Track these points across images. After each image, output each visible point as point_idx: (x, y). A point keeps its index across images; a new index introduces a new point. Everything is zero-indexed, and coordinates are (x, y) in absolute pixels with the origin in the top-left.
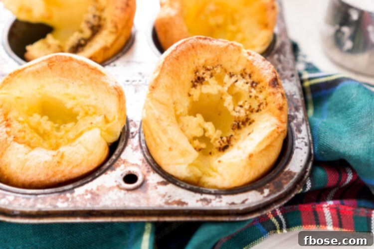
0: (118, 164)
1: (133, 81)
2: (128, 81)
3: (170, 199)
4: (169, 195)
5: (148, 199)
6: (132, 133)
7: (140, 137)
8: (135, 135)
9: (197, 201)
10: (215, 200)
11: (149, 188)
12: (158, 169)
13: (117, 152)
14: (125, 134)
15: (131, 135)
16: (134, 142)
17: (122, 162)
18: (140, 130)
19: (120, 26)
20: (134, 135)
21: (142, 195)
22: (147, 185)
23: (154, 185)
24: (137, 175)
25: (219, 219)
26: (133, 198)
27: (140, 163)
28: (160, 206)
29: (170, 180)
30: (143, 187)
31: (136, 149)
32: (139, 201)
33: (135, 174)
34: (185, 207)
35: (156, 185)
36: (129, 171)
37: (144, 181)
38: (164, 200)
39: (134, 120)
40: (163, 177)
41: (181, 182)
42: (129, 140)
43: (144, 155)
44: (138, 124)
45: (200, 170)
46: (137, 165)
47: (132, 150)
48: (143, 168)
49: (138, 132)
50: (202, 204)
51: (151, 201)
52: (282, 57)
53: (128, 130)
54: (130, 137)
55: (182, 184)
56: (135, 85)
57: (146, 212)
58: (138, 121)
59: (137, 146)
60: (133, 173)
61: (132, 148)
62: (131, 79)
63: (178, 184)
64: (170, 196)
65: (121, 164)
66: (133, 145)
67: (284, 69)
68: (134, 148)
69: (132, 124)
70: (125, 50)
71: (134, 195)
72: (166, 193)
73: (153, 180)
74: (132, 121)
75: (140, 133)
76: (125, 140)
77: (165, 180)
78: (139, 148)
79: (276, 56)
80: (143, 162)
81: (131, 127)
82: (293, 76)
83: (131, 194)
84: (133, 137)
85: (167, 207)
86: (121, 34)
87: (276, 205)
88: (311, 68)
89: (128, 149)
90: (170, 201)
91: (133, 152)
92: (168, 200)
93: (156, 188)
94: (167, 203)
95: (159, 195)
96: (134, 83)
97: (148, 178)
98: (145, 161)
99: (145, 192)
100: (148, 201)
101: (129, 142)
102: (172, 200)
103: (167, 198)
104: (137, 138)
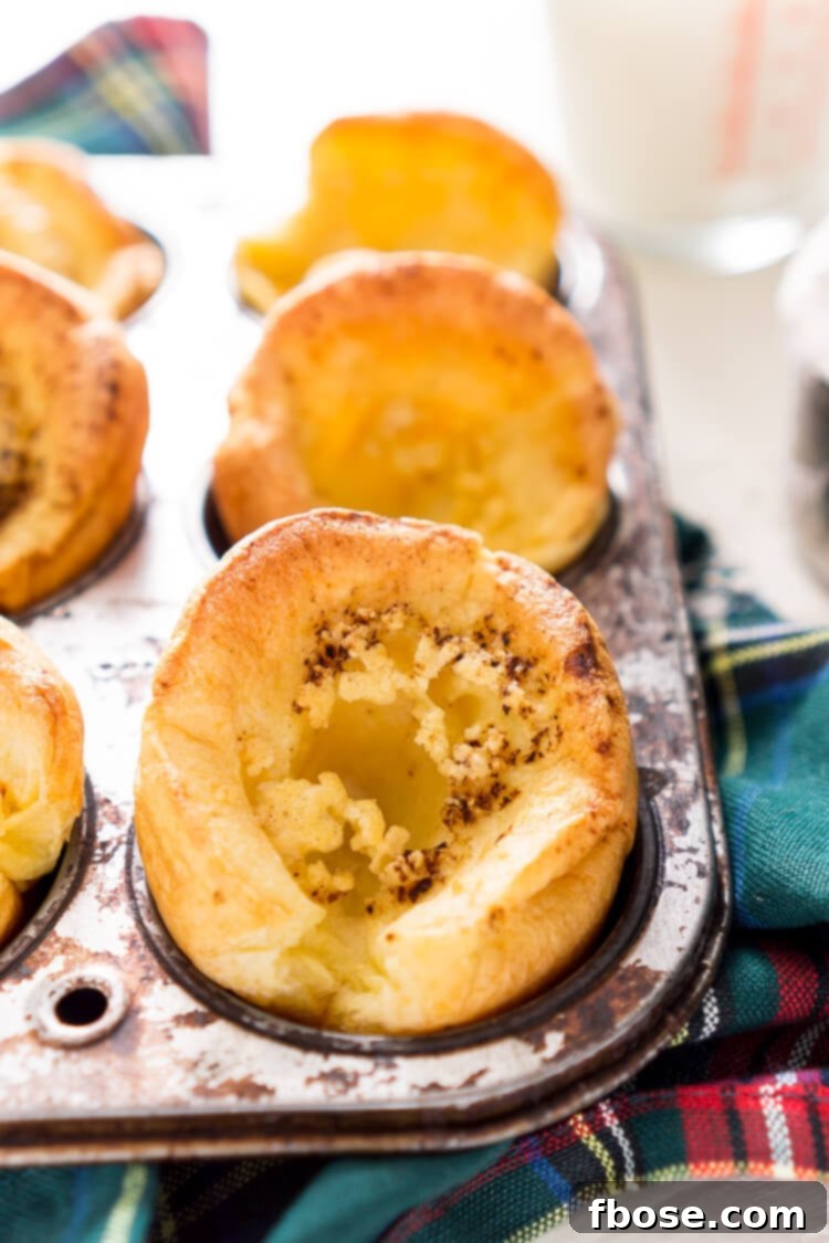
0: (43, 954)
1: (126, 666)
2: (106, 666)
3: (214, 1077)
4: (210, 1060)
5: (135, 1077)
6: (104, 845)
7: (129, 858)
8: (115, 849)
9: (309, 1081)
10: (371, 1074)
11: (145, 1038)
12: (180, 967)
13: (43, 914)
14: (79, 850)
15: (98, 851)
16: (108, 874)
17: (58, 946)
18: (131, 832)
19: (87, 486)
20: (109, 850)
21: (117, 1062)
22: (139, 1027)
23: (161, 1027)
24: (106, 994)
25: (387, 1144)
26: (84, 1077)
27: (120, 949)
28: (177, 1103)
29: (220, 1005)
30: (122, 1034)
31: (111, 901)
32: (103, 1088)
33: (99, 988)
34: (263, 1103)
35: (170, 1025)
36: (80, 980)
37: (130, 1012)
38: (192, 1082)
39: (115, 802)
40: (198, 997)
41: (259, 1014)
42: (91, 867)
43: (139, 922)
44: (128, 812)
45: (330, 968)
46: (108, 957)
47: (97, 904)
48: (128, 967)
49: (125, 839)
50: (326, 1091)
51: (146, 1084)
52: (636, 576)
53: (92, 835)
54: (97, 858)
55: (262, 1020)
56: (131, 680)
57: (128, 1127)
58: (127, 803)
59: (115, 891)
60: (92, 986)
61: (98, 897)
62: (116, 661)
63: (246, 1019)
64: (214, 1067)
65: (55, 954)
66: (101, 888)
67: (639, 614)
68: (104, 896)
69: (105, 814)
70: (105, 563)
71: (87, 1064)
72: (203, 1054)
73: (159, 1009)
74: (107, 801)
75: (130, 843)
76: (75, 870)
77: (201, 1008)
78: (123, 896)
79: (615, 573)
80: (133, 943)
81: (102, 825)
82: (669, 637)
83: (77, 1062)
84: (106, 859)
85: (199, 1105)
86: (90, 513)
87: (590, 1088)
88: (746, 609)
89: (86, 902)
90: (213, 1084)
91: (100, 909)
92: (206, 1080)
93: (170, 1037)
94: (202, 1090)
95: (177, 1063)
96: (128, 673)
97: (143, 1001)
98: (141, 943)
99: (129, 1051)
100: (135, 1086)
101: (89, 876)
102: (222, 1079)
103: (203, 1072)
104: (119, 860)
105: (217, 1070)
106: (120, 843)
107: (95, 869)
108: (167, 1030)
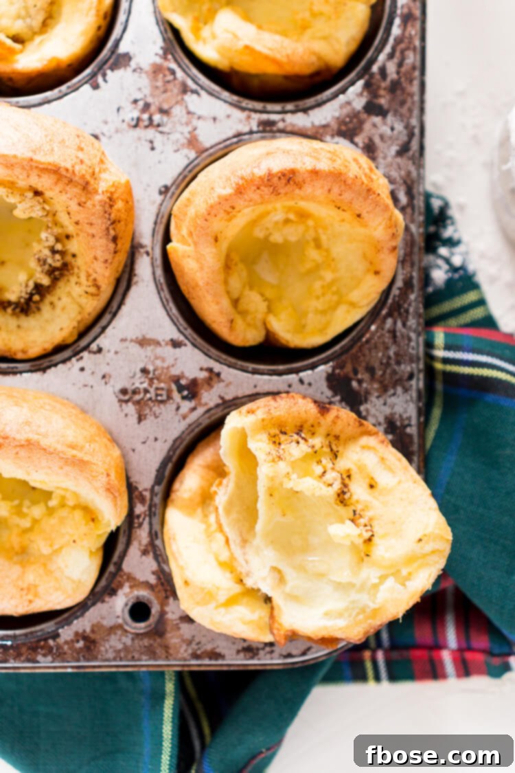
0: (119, 582)
3: (199, 649)
4: (197, 640)
5: (167, 648)
6: (138, 517)
7: (150, 525)
8: (144, 519)
9: (237, 651)
10: (263, 649)
11: (168, 629)
13: (115, 558)
14: (127, 520)
15: (136, 521)
16: (141, 535)
17: (125, 577)
18: (150, 508)
20: (141, 520)
21: (158, 640)
22: (165, 623)
23: (174, 623)
24: (150, 605)
26: (145, 647)
27: (153, 580)
31: (145, 552)
32: (154, 653)
33: (146, 602)
34: (220, 662)
35: (178, 621)
36: (138, 598)
37: (162, 615)
38: (190, 650)
39: (140, 488)
42: (134, 531)
44: (147, 496)
46: (148, 584)
47: (139, 553)
48: (157, 589)
49: (147, 513)
50: (245, 656)
51: (172, 651)
53: (134, 511)
54: (136, 525)
56: (138, 403)
58: (146, 490)
59: (147, 546)
60: (143, 601)
61: (138, 549)
64: (199, 643)
65: (124, 582)
66: (139, 542)
67: (398, 358)
68: (143, 548)
69: (137, 496)
71: (146, 640)
72: (193, 637)
73: (173, 613)
74: (137, 487)
75: (150, 515)
76: (127, 532)
78: (150, 548)
79: (388, 325)
80: (157, 576)
81: (136, 503)
82: (411, 376)
84: (140, 525)
89: (134, 551)
90: (199, 652)
91: (141, 556)
92: (197, 650)
93: (179, 628)
94: (194, 655)
95: (183, 641)
96: (137, 397)
97: (166, 608)
98: (161, 576)
99: (163, 635)
100: (167, 652)
101: (134, 536)
102: (202, 650)
103: (194, 646)
104: (146, 526)
105: (200, 646)
106: (145, 516)
107: (136, 532)
108: (177, 624)
